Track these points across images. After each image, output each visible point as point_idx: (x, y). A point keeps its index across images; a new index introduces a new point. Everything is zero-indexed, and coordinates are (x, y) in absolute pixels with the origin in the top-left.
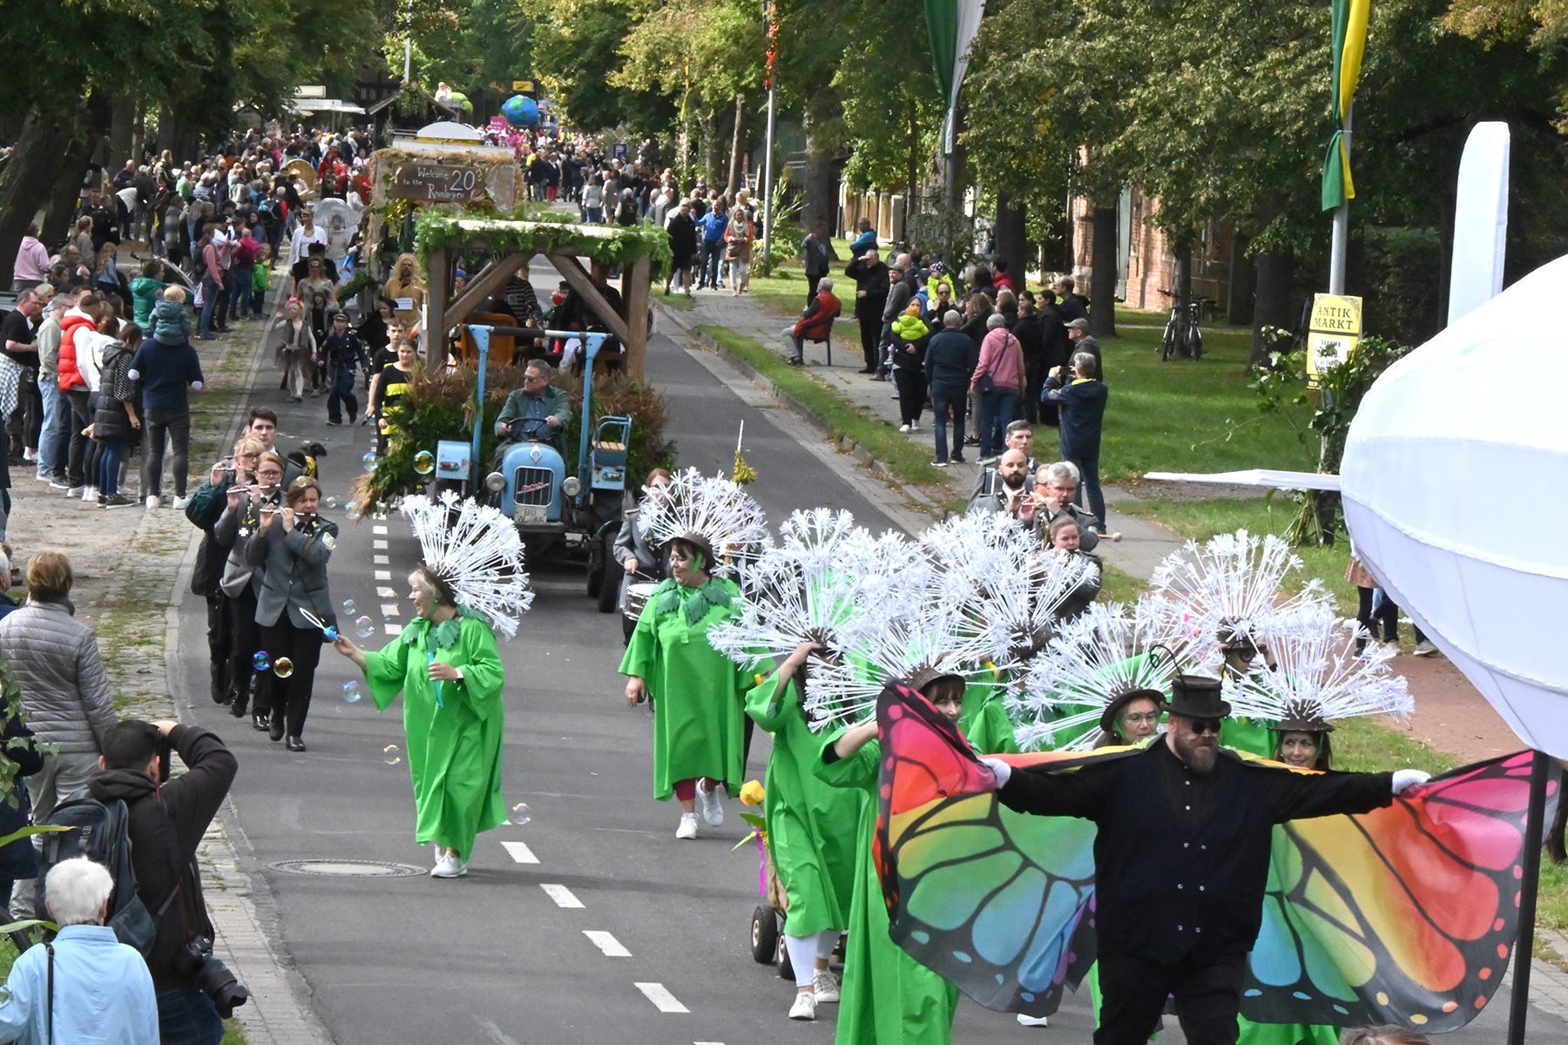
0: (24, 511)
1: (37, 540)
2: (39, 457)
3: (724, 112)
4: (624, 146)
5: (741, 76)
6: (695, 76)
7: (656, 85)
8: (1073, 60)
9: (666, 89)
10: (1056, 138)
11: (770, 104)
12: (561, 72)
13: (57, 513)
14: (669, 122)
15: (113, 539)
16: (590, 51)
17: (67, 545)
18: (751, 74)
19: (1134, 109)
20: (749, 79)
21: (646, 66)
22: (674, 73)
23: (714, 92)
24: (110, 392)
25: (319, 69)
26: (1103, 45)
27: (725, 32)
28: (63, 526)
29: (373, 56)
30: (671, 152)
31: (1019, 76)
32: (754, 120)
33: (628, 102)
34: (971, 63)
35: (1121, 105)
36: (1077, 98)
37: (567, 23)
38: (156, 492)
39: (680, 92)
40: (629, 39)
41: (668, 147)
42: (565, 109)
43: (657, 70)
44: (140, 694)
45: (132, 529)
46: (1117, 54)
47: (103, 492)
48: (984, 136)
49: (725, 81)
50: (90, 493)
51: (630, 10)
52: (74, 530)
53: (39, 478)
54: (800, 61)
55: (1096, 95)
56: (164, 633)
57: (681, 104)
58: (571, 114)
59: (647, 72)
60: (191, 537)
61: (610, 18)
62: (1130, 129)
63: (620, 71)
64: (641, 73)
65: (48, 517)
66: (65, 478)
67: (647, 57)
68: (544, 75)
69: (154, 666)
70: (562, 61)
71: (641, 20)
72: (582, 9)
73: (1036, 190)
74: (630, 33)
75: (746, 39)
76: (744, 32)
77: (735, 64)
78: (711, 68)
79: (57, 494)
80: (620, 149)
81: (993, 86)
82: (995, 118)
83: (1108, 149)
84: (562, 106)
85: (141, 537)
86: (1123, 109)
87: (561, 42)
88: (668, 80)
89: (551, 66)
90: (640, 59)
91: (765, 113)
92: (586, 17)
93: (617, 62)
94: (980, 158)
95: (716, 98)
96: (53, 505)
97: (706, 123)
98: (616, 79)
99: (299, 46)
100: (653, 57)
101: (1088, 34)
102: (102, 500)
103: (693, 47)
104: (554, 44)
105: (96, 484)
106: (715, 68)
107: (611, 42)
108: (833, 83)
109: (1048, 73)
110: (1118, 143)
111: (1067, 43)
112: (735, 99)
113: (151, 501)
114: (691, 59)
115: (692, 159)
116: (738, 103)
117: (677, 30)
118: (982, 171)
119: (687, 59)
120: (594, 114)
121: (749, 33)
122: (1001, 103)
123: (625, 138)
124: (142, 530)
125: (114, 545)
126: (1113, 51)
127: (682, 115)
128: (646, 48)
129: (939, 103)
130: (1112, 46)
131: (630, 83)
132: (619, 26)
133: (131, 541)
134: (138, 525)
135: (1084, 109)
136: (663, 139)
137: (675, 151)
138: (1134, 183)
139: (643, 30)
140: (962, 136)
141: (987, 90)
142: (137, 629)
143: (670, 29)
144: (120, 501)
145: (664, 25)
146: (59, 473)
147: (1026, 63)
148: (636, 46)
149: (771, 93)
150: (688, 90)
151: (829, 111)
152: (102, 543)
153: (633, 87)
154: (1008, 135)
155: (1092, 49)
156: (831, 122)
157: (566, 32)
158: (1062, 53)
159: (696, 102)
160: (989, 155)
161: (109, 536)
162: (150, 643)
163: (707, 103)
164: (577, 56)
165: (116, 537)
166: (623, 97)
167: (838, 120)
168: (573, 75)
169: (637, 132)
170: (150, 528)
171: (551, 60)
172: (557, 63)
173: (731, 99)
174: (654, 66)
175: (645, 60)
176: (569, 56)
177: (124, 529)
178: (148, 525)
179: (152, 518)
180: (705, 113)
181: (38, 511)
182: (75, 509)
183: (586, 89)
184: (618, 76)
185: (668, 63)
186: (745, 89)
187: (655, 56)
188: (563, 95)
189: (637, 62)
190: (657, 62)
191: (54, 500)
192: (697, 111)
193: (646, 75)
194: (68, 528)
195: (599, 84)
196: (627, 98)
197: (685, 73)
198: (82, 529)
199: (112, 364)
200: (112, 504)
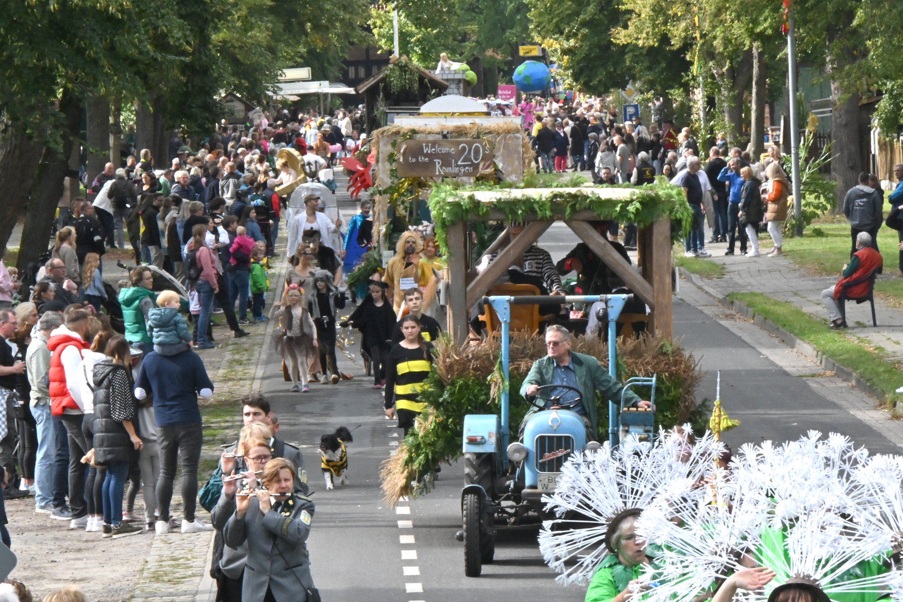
1: (41, 578)
2: (36, 488)
3: (741, 61)
4: (636, 107)
5: (755, 22)
6: (706, 26)
7: (665, 39)
9: (676, 43)
11: (789, 49)
12: (561, 33)
13: (61, 547)
14: (682, 77)
15: (122, 570)
17: (74, 581)
18: (766, 20)
20: (765, 25)
21: (653, 20)
22: (683, 25)
23: (727, 41)
24: (107, 414)
28: (68, 560)
30: (686, 109)
32: (774, 68)
33: (636, 59)
38: (165, 517)
39: (691, 45)
41: (682, 104)
42: (570, 72)
43: (665, 23)
45: (142, 558)
47: (108, 521)
49: (738, 29)
50: (94, 523)
52: (79, 564)
53: (38, 510)
57: (694, 57)
58: (576, 77)
59: (654, 26)
60: (205, 562)
63: (626, 27)
64: (648, 28)
65: (51, 552)
66: (66, 508)
67: (653, 10)
68: (544, 38)
70: (562, 20)
77: (749, 10)
78: (723, 17)
79: (59, 527)
80: (631, 110)
84: (566, 69)
85: (152, 566)
88: (677, 33)
89: (550, 27)
90: (646, 13)
91: (785, 60)
93: (621, 18)
95: (730, 48)
96: (56, 539)
97: (722, 75)
98: (621, 36)
99: (280, 26)
100: (659, 10)
102: (107, 530)
105: (100, 512)
106: (728, 16)
108: (855, 22)
112: (751, 48)
113: (160, 525)
114: (700, 9)
115: (709, 116)
116: (754, 51)
120: (602, 75)
123: (637, 98)
124: (152, 559)
125: (124, 576)
127: (695, 69)
128: (650, 1)
131: (637, 39)
133: (142, 571)
134: (147, 553)
136: (677, 95)
137: (690, 108)
144: (127, 528)
146: (59, 503)
149: (789, 38)
150: (700, 42)
152: (112, 576)
153: (640, 43)
156: (856, 65)
159: (709, 54)
161: (117, 568)
163: (721, 54)
164: (578, 16)
165: (125, 568)
166: (631, 54)
167: (863, 61)
168: (575, 35)
169: (648, 91)
170: (161, 556)
171: (550, 21)
172: (557, 25)
173: (746, 48)
174: (661, 19)
175: (651, 13)
176: (569, 15)
177: (133, 558)
178: (158, 553)
179: (162, 545)
180: (720, 65)
181: (40, 546)
182: (79, 541)
183: (591, 49)
184: (623, 32)
185: (676, 14)
186: (761, 36)
187: (662, 8)
188: (566, 58)
189: (643, 15)
190: (664, 14)
191: (56, 534)
192: (711, 63)
193: (654, 29)
194: (73, 562)
195: (603, 43)
196: (635, 56)
197: (695, 24)
198: (89, 561)
199: (105, 383)
200: (118, 532)
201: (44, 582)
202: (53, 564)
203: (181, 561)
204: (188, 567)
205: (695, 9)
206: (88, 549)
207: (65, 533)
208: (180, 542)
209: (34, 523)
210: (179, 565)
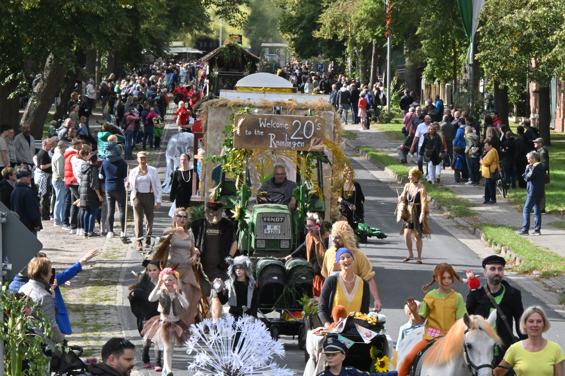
0: (50, 241)
3: (368, 47)
4: (322, 65)
5: (374, 31)
6: (354, 32)
7: (335, 36)
8: (527, 19)
9: (340, 38)
10: (521, 55)
11: (388, 43)
12: (291, 32)
14: (342, 53)
18: (379, 30)
19: (556, 40)
20: (378, 32)
21: (331, 28)
22: (343, 31)
23: (361, 38)
26: (540, 12)
27: (366, 11)
30: (343, 67)
31: (502, 27)
32: (381, 51)
33: (323, 44)
34: (480, 21)
35: (551, 39)
36: (530, 36)
37: (294, 9)
39: (347, 39)
40: (322, 16)
41: (342, 64)
42: (294, 48)
43: (336, 30)
44: (106, 323)
46: (548, 16)
47: (87, 231)
48: (487, 55)
49: (367, 33)
50: (80, 232)
51: (323, 2)
52: (73, 249)
54: (401, 23)
55: (538, 35)
56: (116, 295)
57: (347, 44)
58: (297, 51)
59: (331, 31)
61: (313, 6)
62: (554, 50)
63: (319, 30)
64: (328, 31)
66: (69, 225)
67: (331, 24)
68: (284, 33)
69: (112, 311)
70: (292, 26)
71: (327, 7)
72: (300, 2)
73: (512, 79)
74: (323, 13)
75: (376, 14)
76: (375, 11)
77: (372, 25)
78: (361, 28)
79: (66, 233)
80: (320, 66)
81: (490, 32)
82: (492, 46)
83: (544, 59)
84: (293, 47)
85: (105, 251)
86: (551, 41)
87: (291, 18)
88: (341, 34)
89: (287, 29)
90: (328, 25)
91: (386, 48)
92: (302, 6)
93: (317, 27)
94: (486, 65)
95: (363, 41)
96: (64, 238)
97: (359, 53)
98: (317, 34)
100: (334, 24)
101: (533, 7)
102: (86, 235)
103: (352, 18)
104: (288, 19)
105: (83, 227)
106: (363, 28)
107: (314, 17)
108: (417, 33)
109: (516, 25)
110: (549, 56)
111: (524, 11)
112: (372, 42)
113: (110, 234)
114: (351, 24)
115: (353, 70)
116: (374, 43)
117: (345, 10)
118: (487, 71)
120: (308, 50)
121: (377, 11)
122: (494, 40)
123: (323, 61)
124: (105, 248)
126: (546, 14)
127: (348, 50)
128: (330, 20)
129: (466, 41)
130: (545, 12)
131: (324, 36)
132: (318, 9)
134: (103, 245)
135: (532, 42)
136: (340, 60)
137: (345, 66)
138: (557, 75)
139: (329, 11)
140: (477, 56)
141: (488, 34)
142: (103, 294)
143: (341, 11)
144: (94, 235)
145: (338, 9)
146: (66, 222)
147: (505, 21)
148: (326, 19)
149: (388, 38)
150: (350, 38)
151: (416, 45)
153: (325, 37)
154: (498, 54)
155: (536, 14)
156: (416, 51)
157: (293, 13)
158: (522, 16)
159: (354, 43)
160: (490, 64)
162: (110, 300)
163: (359, 43)
164: (299, 24)
166: (321, 42)
167: (419, 50)
168: (297, 33)
169: (327, 58)
170: (108, 247)
171: (287, 26)
172: (290, 28)
173: (370, 42)
174: (334, 28)
176: (295, 24)
179: (109, 243)
180: (359, 48)
182: (73, 239)
183: (303, 39)
184: (318, 33)
185: (340, 26)
186: (377, 37)
187: (335, 23)
188: (293, 42)
190: (336, 26)
191: (64, 236)
192: (355, 48)
195: (309, 37)
197: (348, 30)
198: (77, 248)
199: (87, 172)
200: (90, 236)
201: (58, 256)
203: (117, 250)
205: (349, 24)
206: (77, 243)
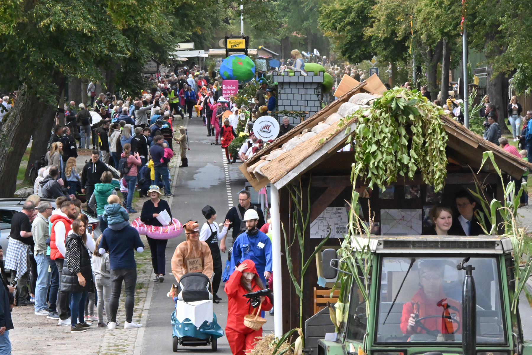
0: (33, 336)
3: (436, 47)
4: (376, 69)
5: (445, 26)
6: (417, 27)
7: (394, 33)
9: (400, 36)
12: (336, 29)
13: (53, 336)
14: (403, 55)
15: (87, 351)
16: (353, 15)
20: (450, 28)
21: (387, 23)
22: (404, 26)
23: (429, 36)
25: (190, 33)
28: (57, 344)
29: (221, 23)
30: (405, 73)
33: (377, 44)
38: (114, 319)
39: (408, 37)
40: (376, 7)
41: (403, 69)
42: (340, 50)
43: (394, 25)
45: (98, 344)
49: (435, 30)
52: (63, 347)
57: (410, 44)
58: (344, 54)
59: (387, 26)
60: (134, 347)
63: (372, 27)
64: (384, 27)
65: (47, 339)
68: (325, 31)
70: (336, 22)
74: (376, 3)
78: (426, 23)
79: (52, 324)
80: (374, 71)
84: (338, 48)
85: (104, 349)
88: (401, 30)
89: (330, 25)
91: (461, 48)
93: (369, 21)
95: (430, 40)
96: (50, 331)
97: (425, 54)
98: (368, 32)
99: (177, 20)
100: (391, 18)
103: (415, 10)
104: (333, 11)
107: (365, 8)
112: (442, 40)
113: (111, 325)
114: (414, 17)
116: (444, 42)
119: (411, 17)
124: (104, 344)
127: (410, 50)
128: (385, 13)
131: (378, 33)
133: (98, 352)
134: (101, 341)
136: (400, 65)
137: (408, 72)
146: (52, 309)
148: (380, 11)
149: (464, 36)
150: (413, 36)
153: (380, 35)
159: (418, 43)
161: (84, 350)
163: (425, 43)
164: (345, 18)
165: (89, 350)
166: (374, 41)
170: (109, 343)
171: (330, 21)
172: (333, 24)
173: (439, 40)
174: (391, 23)
175: (386, 19)
176: (340, 19)
177: (94, 344)
178: (107, 341)
179: (110, 336)
180: (424, 49)
181: (41, 335)
182: (64, 333)
183: (352, 38)
184: (370, 30)
185: (400, 20)
186: (447, 34)
188: (338, 42)
189: (382, 20)
190: (394, 20)
191: (49, 328)
192: (419, 48)
193: (387, 28)
194: (60, 346)
195: (359, 34)
196: (377, 42)
197: (410, 26)
198: (69, 346)
202: (49, 347)
204: (124, 351)
206: (68, 338)
207: (55, 327)
208: (120, 335)
209: (38, 321)
210: (119, 349)
